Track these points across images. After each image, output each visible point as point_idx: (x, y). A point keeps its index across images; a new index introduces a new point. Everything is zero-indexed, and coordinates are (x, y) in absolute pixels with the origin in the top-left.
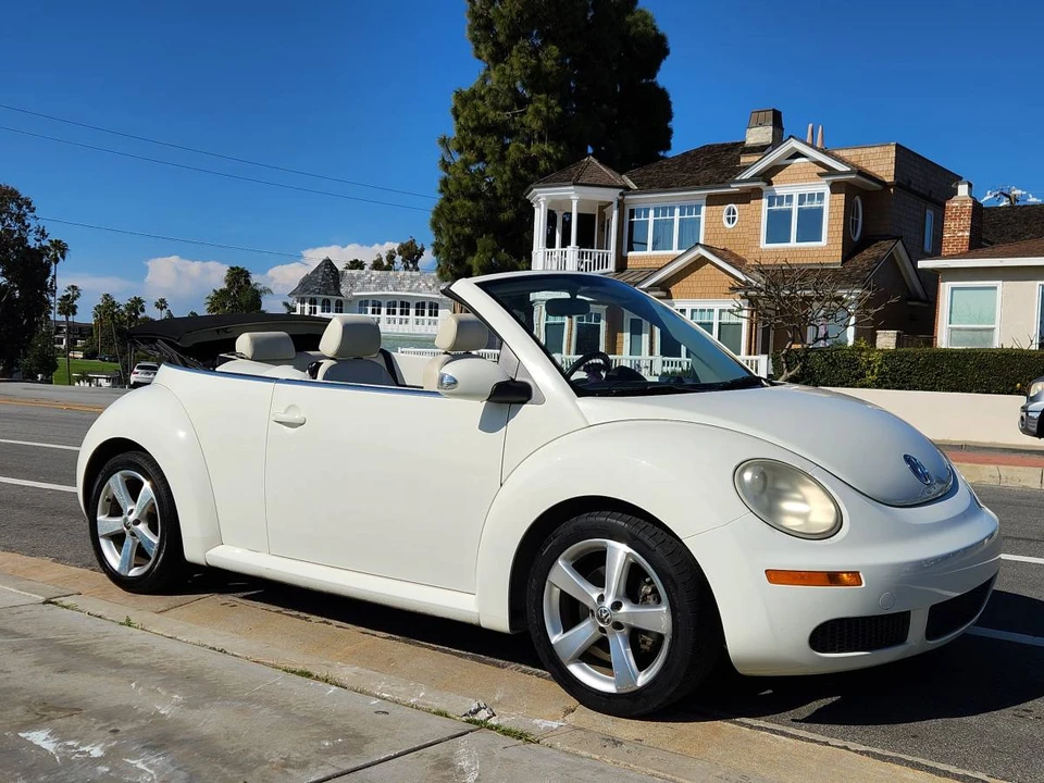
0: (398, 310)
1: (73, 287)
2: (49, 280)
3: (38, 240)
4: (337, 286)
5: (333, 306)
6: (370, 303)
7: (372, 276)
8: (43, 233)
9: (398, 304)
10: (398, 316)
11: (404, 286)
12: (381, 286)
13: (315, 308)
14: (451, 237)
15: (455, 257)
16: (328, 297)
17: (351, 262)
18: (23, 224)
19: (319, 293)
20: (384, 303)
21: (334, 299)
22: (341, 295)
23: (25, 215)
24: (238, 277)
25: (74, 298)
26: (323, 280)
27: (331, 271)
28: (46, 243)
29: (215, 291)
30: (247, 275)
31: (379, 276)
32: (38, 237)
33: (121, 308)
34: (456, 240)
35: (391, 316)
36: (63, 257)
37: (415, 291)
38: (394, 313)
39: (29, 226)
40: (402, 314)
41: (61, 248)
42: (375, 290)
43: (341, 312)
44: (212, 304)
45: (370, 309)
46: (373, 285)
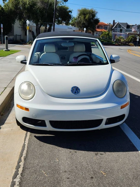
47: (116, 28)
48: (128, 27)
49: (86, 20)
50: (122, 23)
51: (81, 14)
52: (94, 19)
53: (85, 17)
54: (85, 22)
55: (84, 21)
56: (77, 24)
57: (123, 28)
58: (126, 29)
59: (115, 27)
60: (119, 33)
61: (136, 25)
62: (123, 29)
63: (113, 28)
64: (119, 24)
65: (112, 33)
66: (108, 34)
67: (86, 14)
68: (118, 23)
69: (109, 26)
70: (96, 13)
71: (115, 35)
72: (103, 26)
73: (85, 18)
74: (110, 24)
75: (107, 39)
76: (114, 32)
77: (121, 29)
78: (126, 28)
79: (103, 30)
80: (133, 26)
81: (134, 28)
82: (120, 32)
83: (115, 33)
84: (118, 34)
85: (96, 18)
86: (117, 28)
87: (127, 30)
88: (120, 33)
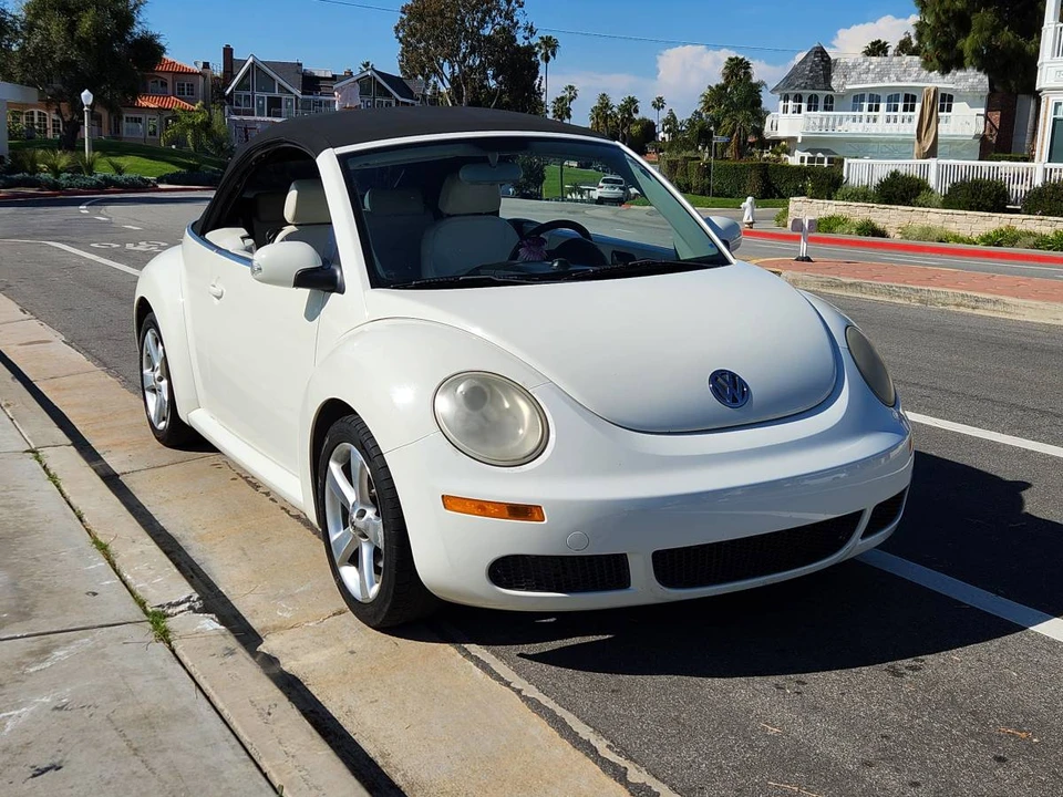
0: (901, 105)
1: (570, 87)
2: (537, 81)
3: (526, 38)
4: (828, 78)
5: (821, 103)
6: (867, 97)
7: (871, 64)
8: (531, 30)
9: (902, 98)
10: (900, 112)
11: (910, 75)
12: (881, 76)
13: (800, 106)
14: (937, 15)
15: (943, 39)
16: (815, 92)
17: (873, 44)
18: (512, 21)
19: (805, 88)
20: (884, 97)
21: (822, 94)
22: (832, 90)
23: (514, 10)
24: (737, 68)
25: (571, 100)
26: (811, 72)
27: (823, 60)
28: (535, 40)
29: (710, 87)
30: (747, 66)
31: (879, 64)
32: (527, 34)
33: (615, 110)
34: (943, 18)
35: (892, 113)
36: (553, 54)
37: (923, 81)
38: (896, 110)
39: (517, 23)
40: (905, 109)
41: (550, 44)
42: (873, 81)
43: (831, 109)
44: (706, 103)
45: (866, 105)
46: (871, 76)
47: (243, 93)
48: (311, 83)
49: (82, 44)
50: (274, 66)
51: (44, 10)
52: (128, 38)
53: (71, 28)
54: (73, 55)
55: (69, 47)
56: (21, 64)
57: (282, 88)
58: (300, 96)
59: (238, 87)
60: (267, 119)
61: (351, 73)
62: (284, 97)
63: (228, 92)
64: (259, 69)
65: (223, 119)
66: (207, 125)
67: (80, 9)
68: (252, 64)
69: (201, 79)
70: (136, 6)
71: (246, 129)
72: (169, 79)
73: (77, 34)
74: (206, 65)
75: (207, 153)
76: (237, 113)
77: (271, 95)
78: (298, 93)
79: (175, 103)
80: (334, 78)
81: (341, 90)
82: (269, 115)
83: (245, 118)
84: (259, 126)
85: (137, 30)
86: (249, 93)
87: (309, 101)
88: (270, 119)
